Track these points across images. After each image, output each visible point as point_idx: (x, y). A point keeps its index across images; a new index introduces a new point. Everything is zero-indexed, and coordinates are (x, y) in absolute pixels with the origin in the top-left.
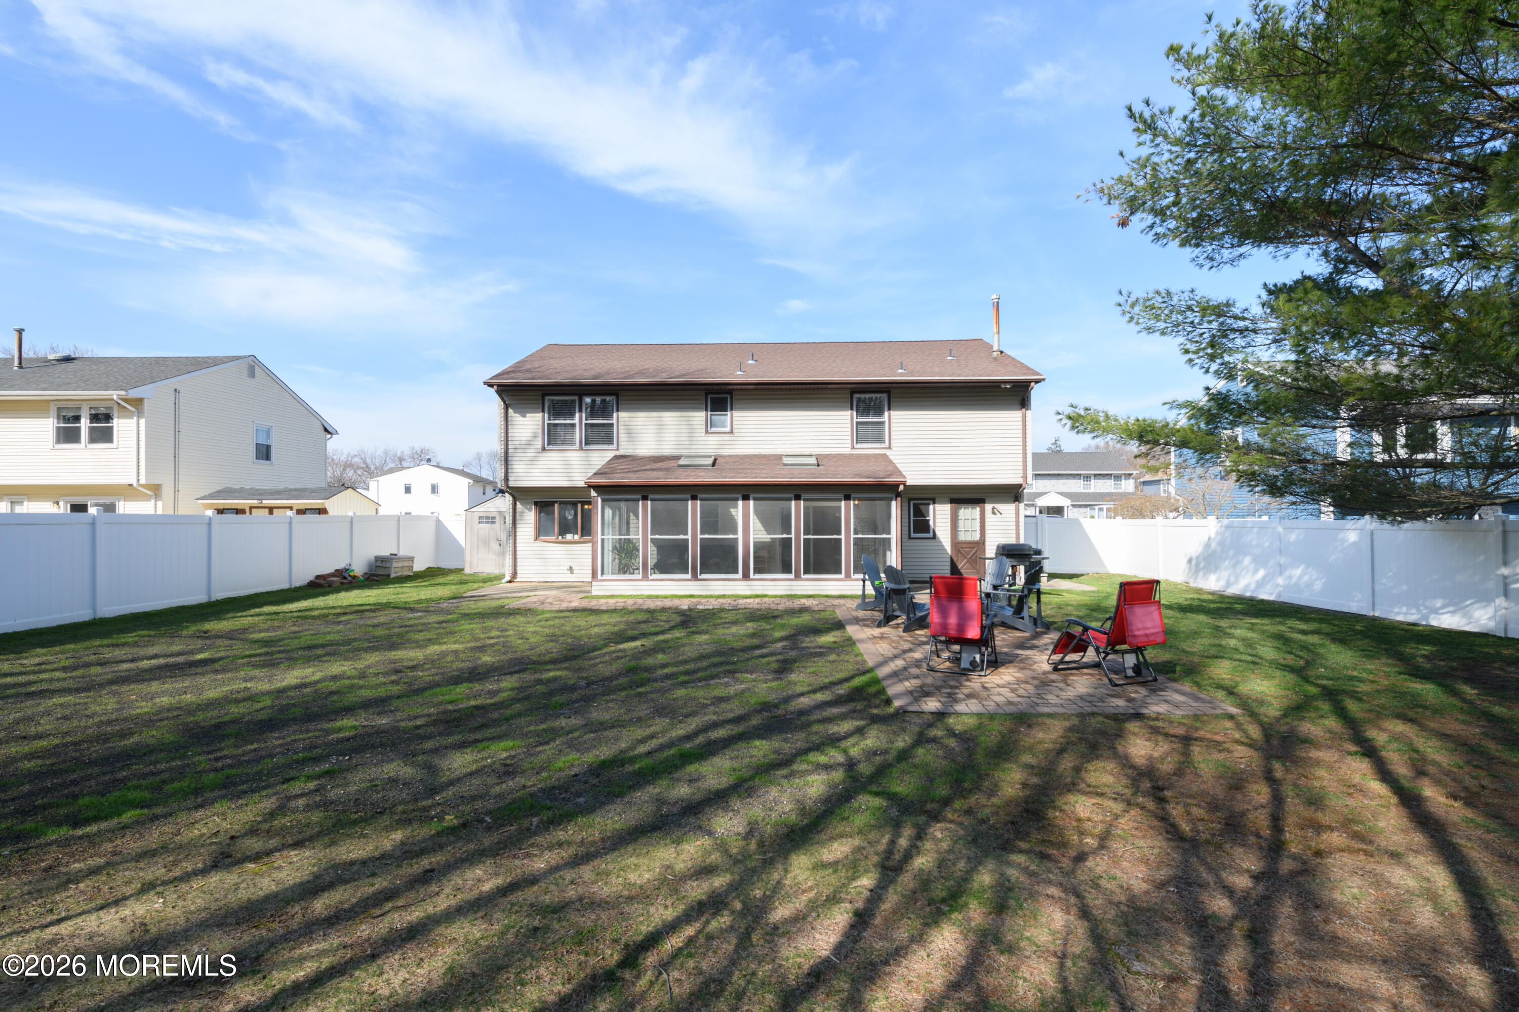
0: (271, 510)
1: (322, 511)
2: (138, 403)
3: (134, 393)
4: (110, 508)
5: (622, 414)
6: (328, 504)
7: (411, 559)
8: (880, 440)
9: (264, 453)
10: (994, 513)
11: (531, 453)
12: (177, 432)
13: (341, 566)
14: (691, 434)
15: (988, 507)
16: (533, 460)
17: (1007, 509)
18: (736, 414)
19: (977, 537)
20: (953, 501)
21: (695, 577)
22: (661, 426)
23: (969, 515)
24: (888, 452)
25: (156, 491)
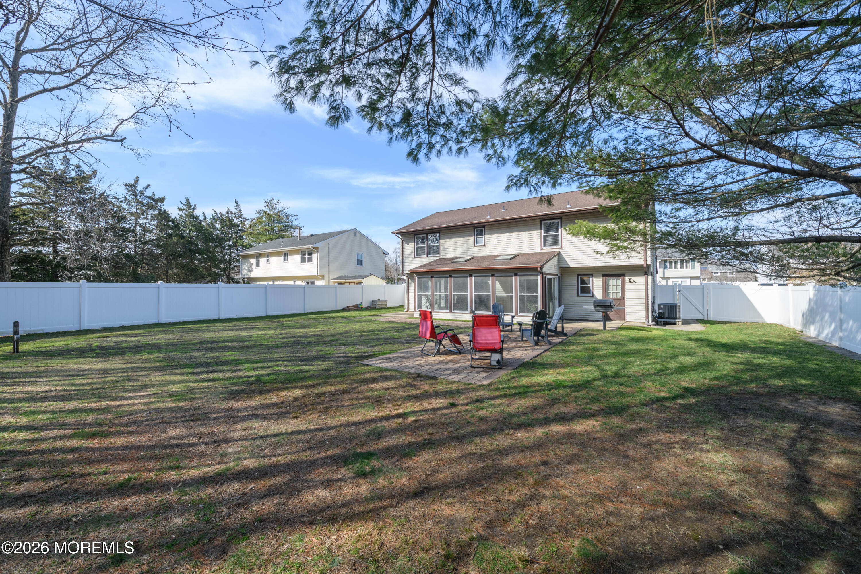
0: (350, 283)
1: (360, 283)
2: (317, 248)
3: (315, 245)
4: (313, 283)
5: (442, 241)
6: (363, 280)
7: (386, 301)
8: (557, 244)
9: (360, 263)
10: (630, 282)
11: (410, 259)
12: (329, 257)
13: (358, 303)
14: (468, 247)
15: (627, 279)
16: (411, 262)
17: (640, 280)
18: (487, 236)
19: (619, 296)
20: (604, 275)
21: (451, 312)
22: (456, 245)
23: (615, 283)
24: (561, 250)
25: (323, 277)
